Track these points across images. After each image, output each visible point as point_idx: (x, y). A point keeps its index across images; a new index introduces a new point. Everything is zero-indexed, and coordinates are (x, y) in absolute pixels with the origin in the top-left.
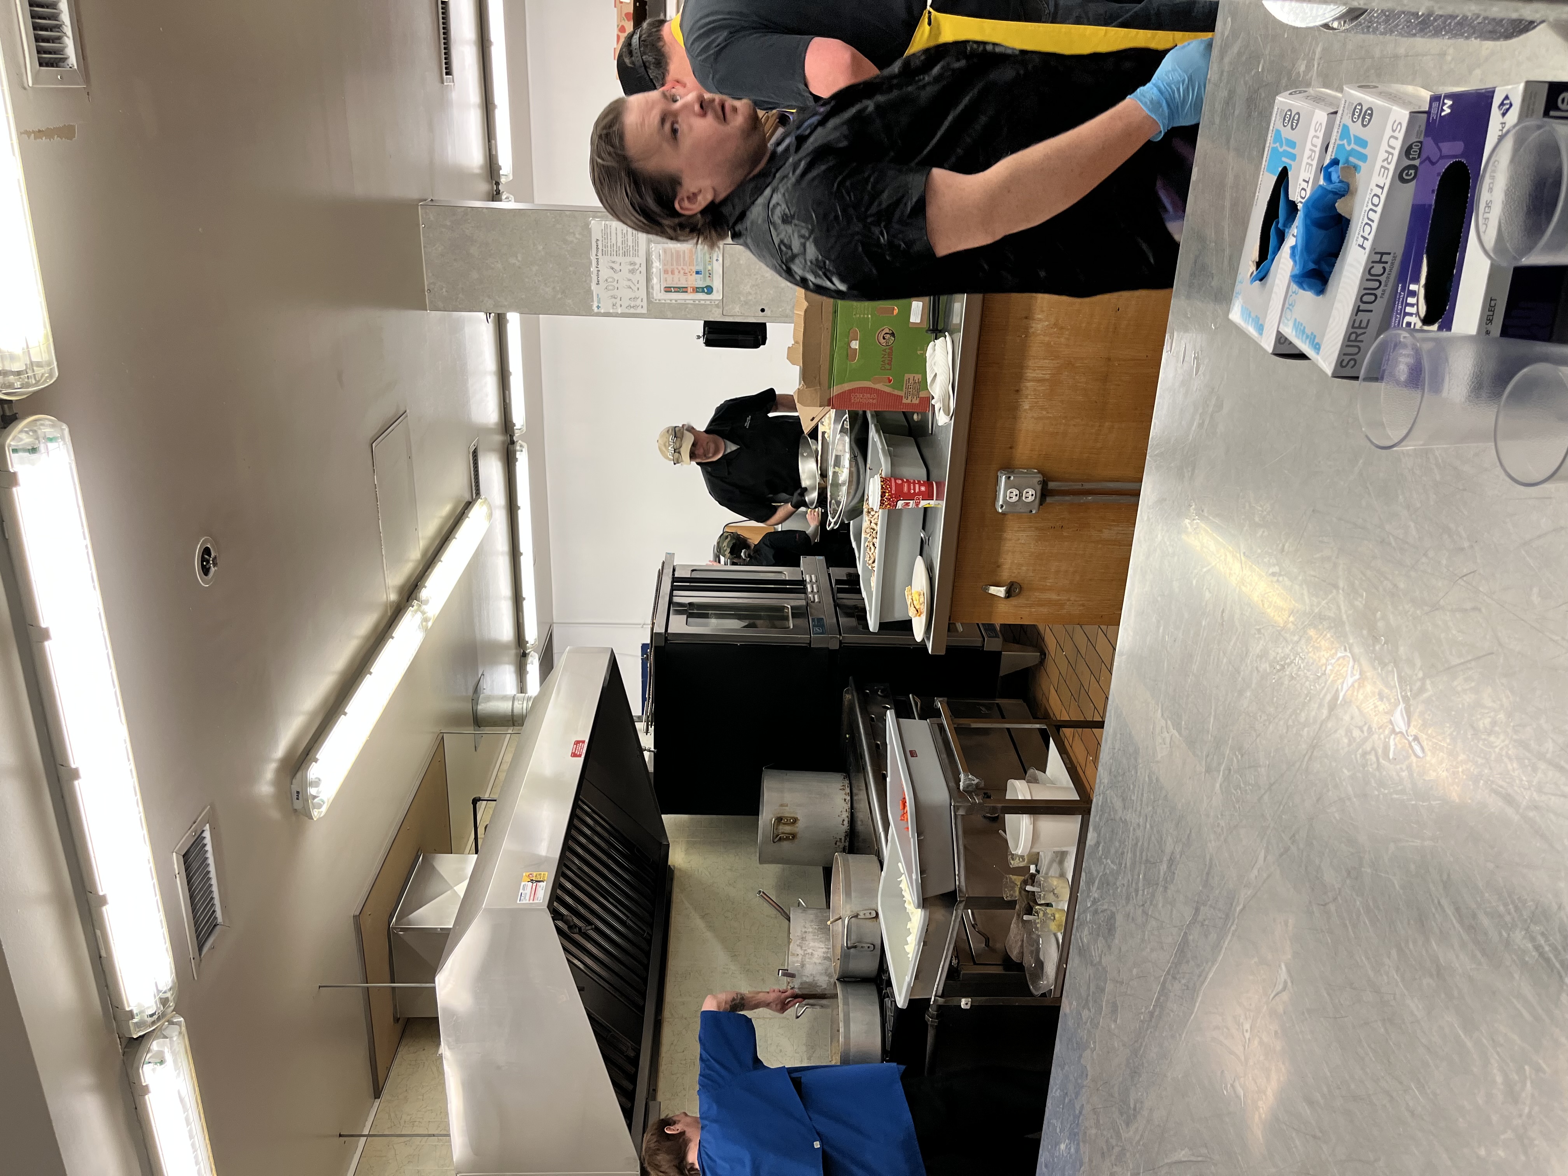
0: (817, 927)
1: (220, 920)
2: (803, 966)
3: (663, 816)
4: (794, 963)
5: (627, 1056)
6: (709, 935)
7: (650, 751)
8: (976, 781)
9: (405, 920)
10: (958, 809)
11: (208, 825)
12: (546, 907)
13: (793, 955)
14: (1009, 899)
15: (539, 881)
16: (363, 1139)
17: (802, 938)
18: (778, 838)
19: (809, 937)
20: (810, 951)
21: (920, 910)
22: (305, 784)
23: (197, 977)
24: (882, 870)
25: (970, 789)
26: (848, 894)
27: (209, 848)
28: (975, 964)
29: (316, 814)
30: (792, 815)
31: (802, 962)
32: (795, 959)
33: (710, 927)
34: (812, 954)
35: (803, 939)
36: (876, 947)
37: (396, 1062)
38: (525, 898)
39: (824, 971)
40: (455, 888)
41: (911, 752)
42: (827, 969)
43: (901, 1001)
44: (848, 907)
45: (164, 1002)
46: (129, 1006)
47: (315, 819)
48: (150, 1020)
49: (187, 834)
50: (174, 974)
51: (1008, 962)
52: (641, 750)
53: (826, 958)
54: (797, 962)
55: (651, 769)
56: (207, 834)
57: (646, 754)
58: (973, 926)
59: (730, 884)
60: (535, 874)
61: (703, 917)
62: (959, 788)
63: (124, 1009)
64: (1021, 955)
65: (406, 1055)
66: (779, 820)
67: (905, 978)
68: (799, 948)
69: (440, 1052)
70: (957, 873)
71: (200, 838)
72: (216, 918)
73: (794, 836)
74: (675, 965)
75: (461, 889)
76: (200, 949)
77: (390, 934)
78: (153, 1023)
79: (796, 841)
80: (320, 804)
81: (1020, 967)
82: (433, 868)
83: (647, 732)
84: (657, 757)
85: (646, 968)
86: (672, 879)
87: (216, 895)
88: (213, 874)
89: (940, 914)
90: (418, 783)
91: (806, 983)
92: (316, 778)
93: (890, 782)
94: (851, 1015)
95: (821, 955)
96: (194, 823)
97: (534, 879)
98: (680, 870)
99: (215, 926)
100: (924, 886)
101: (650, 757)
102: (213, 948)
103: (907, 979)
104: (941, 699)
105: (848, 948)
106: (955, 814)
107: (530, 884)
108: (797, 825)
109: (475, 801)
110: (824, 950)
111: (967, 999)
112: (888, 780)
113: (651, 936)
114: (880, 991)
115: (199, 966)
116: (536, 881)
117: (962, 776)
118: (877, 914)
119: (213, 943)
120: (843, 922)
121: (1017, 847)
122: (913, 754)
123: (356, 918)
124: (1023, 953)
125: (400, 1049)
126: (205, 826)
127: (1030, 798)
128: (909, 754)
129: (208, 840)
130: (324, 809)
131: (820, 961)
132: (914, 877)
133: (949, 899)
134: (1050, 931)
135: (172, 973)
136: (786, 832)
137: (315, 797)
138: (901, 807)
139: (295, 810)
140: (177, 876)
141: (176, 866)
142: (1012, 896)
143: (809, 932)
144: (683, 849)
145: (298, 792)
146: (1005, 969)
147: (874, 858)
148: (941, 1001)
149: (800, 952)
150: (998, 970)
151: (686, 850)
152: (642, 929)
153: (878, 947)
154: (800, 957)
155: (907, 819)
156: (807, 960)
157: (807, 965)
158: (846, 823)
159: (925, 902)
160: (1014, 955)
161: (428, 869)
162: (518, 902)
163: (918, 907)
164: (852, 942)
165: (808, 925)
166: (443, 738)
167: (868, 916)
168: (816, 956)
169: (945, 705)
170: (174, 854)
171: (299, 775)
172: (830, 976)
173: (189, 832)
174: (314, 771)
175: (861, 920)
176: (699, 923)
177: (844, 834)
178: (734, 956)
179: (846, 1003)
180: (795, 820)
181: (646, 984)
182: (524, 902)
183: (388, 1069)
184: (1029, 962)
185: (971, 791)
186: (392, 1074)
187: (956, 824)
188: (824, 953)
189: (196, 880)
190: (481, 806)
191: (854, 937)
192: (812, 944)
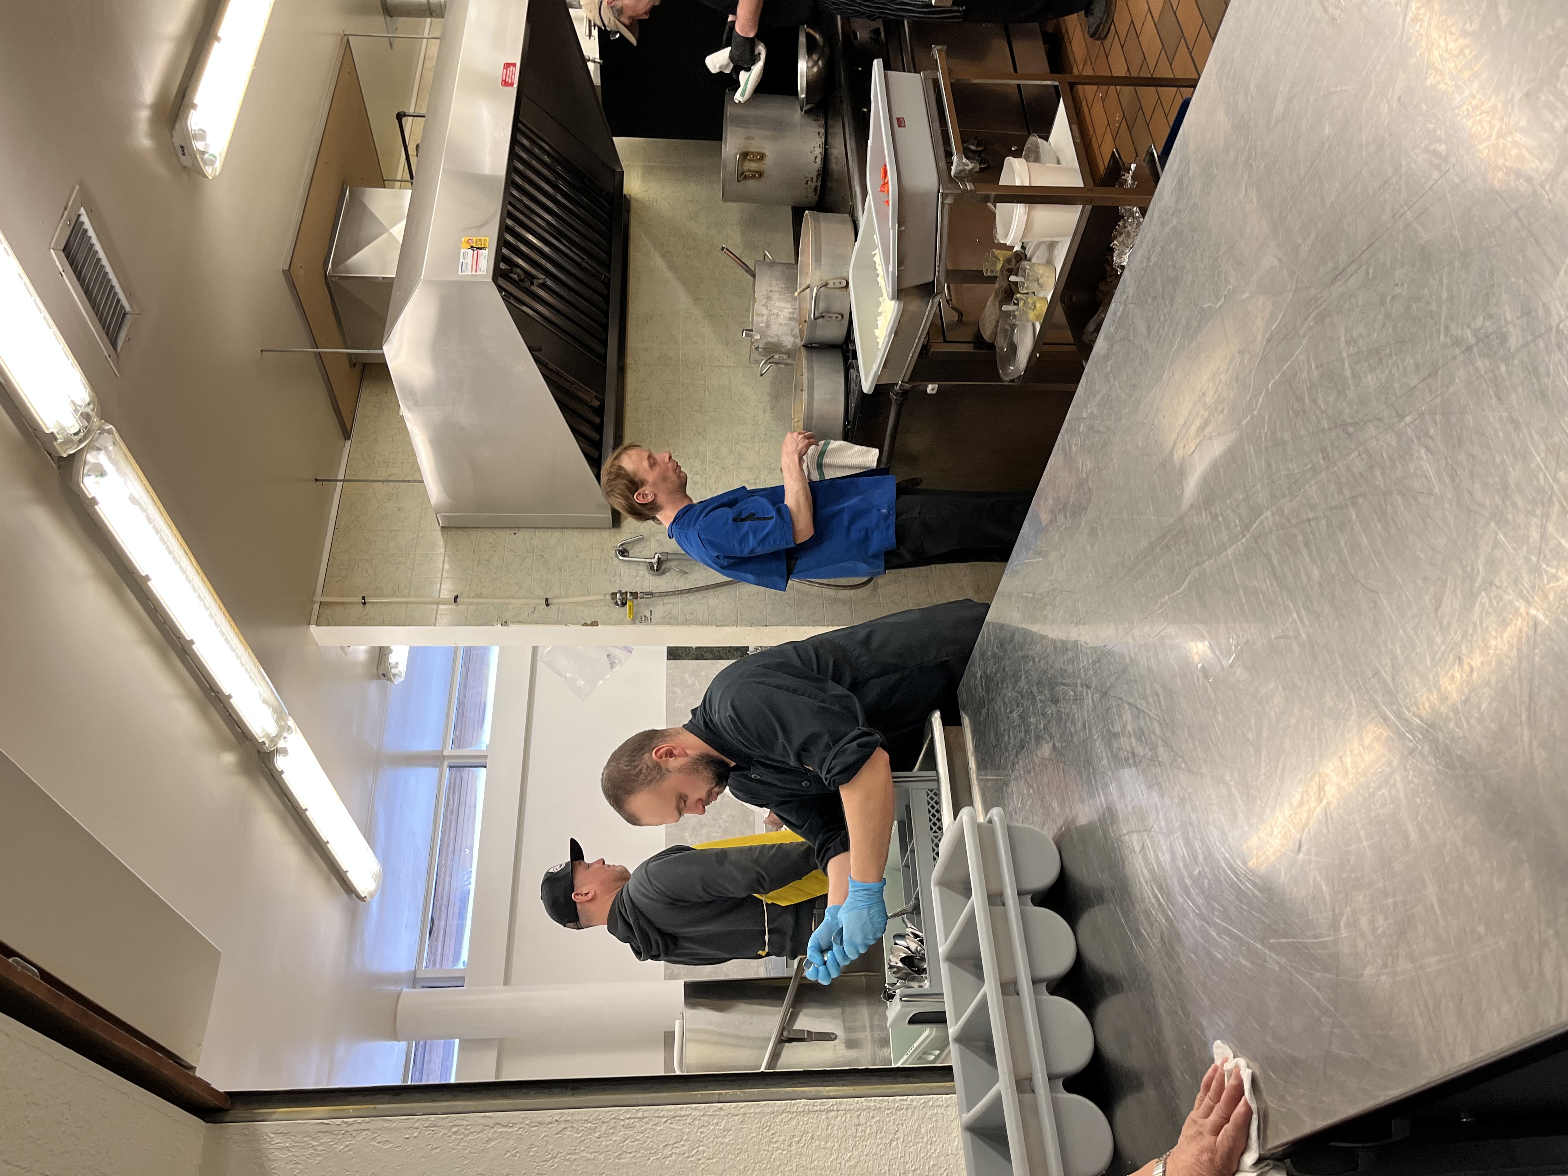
0: (783, 286)
1: (128, 308)
2: (768, 326)
3: (614, 139)
4: (758, 323)
5: (592, 407)
6: (670, 275)
7: (594, 61)
8: (971, 166)
9: (342, 266)
10: (946, 197)
11: (82, 209)
12: (490, 280)
13: (758, 315)
14: (989, 274)
15: (481, 249)
16: (340, 484)
17: (767, 297)
18: (743, 176)
19: (775, 296)
20: (775, 311)
21: (893, 302)
22: (187, 137)
23: (119, 373)
24: (856, 241)
25: (963, 174)
26: (818, 260)
27: (91, 233)
28: (945, 341)
29: (208, 171)
30: (759, 151)
31: (767, 322)
32: (760, 319)
33: (672, 267)
34: (778, 314)
35: (769, 298)
36: (844, 317)
37: (361, 404)
38: (467, 269)
39: (789, 332)
40: (391, 231)
41: (898, 119)
42: (792, 330)
43: (867, 387)
44: (817, 273)
45: (86, 417)
46: (48, 429)
47: (210, 178)
48: (77, 438)
49: (61, 225)
50: (88, 389)
51: (979, 341)
52: (584, 60)
53: (791, 319)
54: (762, 322)
55: (597, 80)
56: (84, 218)
57: (591, 66)
58: (947, 301)
59: (691, 219)
60: (474, 239)
61: (663, 255)
62: (950, 170)
63: (44, 432)
64: (994, 336)
65: (368, 396)
66: (745, 155)
67: (872, 367)
68: (764, 308)
69: (401, 414)
70: (937, 264)
71: (77, 227)
72: (122, 307)
73: (761, 174)
74: (637, 308)
75: (398, 231)
76: (114, 344)
77: (327, 280)
78: (81, 441)
79: (763, 179)
80: (211, 160)
81: (991, 347)
82: (364, 208)
83: (590, 35)
84: (604, 69)
85: (606, 313)
86: (628, 211)
87: (115, 282)
88: (105, 261)
89: (915, 305)
90: (328, 104)
91: (770, 343)
92: (200, 130)
93: (872, 147)
94: (816, 383)
95: (787, 315)
96: (65, 209)
97: (474, 245)
98: (636, 200)
99: (125, 314)
100: (900, 277)
101: (595, 67)
102: (128, 340)
103: (875, 367)
104: (939, 47)
105: (815, 319)
106: (942, 203)
107: (470, 251)
108: (764, 162)
109: (400, 116)
110: (791, 310)
111: (934, 385)
112: (870, 143)
113: (609, 279)
114: (846, 360)
115: (118, 362)
116: (477, 248)
117: (955, 158)
118: (847, 283)
119: (127, 335)
120: (812, 291)
121: (1006, 235)
122: (901, 122)
123: (288, 274)
124: (996, 334)
125: (363, 390)
126: (80, 209)
127: (1028, 184)
128: (897, 123)
129: (88, 225)
130: (218, 165)
131: (786, 322)
132: (891, 269)
133: (927, 290)
134: (1028, 321)
135: (86, 388)
136: (752, 169)
137: (203, 153)
138: (882, 176)
139: (185, 167)
140: (63, 273)
141: (58, 263)
142: (992, 271)
143: (775, 291)
144: (639, 175)
145: (182, 147)
146: (975, 348)
147: (847, 216)
148: (907, 386)
149: (765, 311)
150: (967, 348)
151: (643, 177)
152: (599, 272)
153: (847, 317)
154: (765, 318)
155: (888, 191)
156: (773, 320)
157: (773, 326)
158: (819, 160)
159: (900, 293)
160: (987, 334)
161: (359, 209)
162: (460, 273)
163: (893, 299)
164: (820, 311)
165: (774, 284)
166: (348, 40)
167: (839, 286)
168: (782, 317)
169: (943, 54)
170: (52, 251)
171: (178, 126)
172: (795, 336)
173: (62, 221)
174: (195, 120)
175: (830, 290)
176: (659, 262)
177: (816, 173)
178: (697, 300)
179: (811, 370)
180: (762, 156)
181: (606, 332)
182: (466, 273)
183: (354, 412)
184: (1002, 344)
185: (962, 176)
186: (358, 416)
187: (942, 211)
188: (790, 313)
189: (87, 271)
190: (408, 122)
191: (822, 305)
192: (778, 304)
